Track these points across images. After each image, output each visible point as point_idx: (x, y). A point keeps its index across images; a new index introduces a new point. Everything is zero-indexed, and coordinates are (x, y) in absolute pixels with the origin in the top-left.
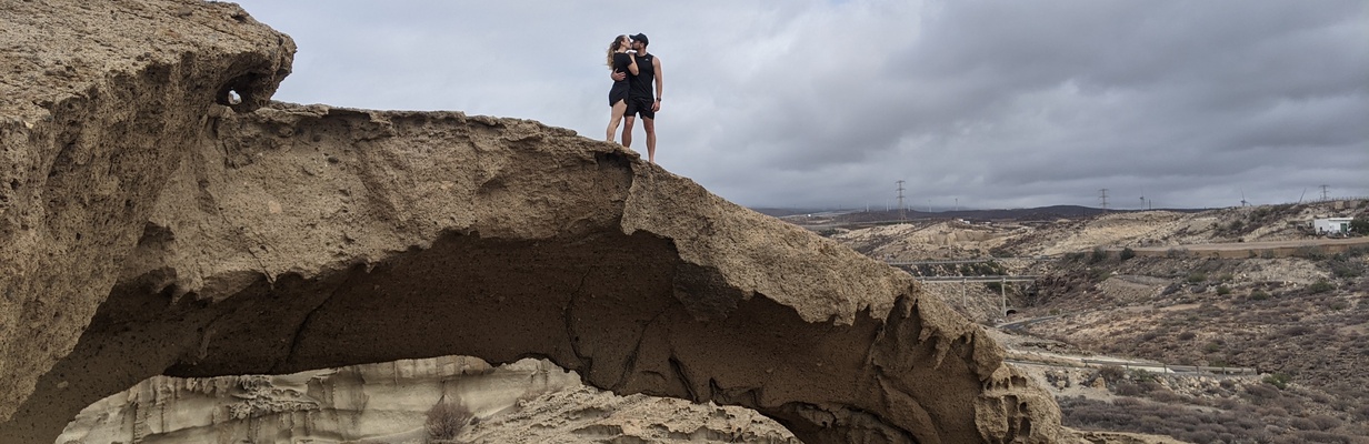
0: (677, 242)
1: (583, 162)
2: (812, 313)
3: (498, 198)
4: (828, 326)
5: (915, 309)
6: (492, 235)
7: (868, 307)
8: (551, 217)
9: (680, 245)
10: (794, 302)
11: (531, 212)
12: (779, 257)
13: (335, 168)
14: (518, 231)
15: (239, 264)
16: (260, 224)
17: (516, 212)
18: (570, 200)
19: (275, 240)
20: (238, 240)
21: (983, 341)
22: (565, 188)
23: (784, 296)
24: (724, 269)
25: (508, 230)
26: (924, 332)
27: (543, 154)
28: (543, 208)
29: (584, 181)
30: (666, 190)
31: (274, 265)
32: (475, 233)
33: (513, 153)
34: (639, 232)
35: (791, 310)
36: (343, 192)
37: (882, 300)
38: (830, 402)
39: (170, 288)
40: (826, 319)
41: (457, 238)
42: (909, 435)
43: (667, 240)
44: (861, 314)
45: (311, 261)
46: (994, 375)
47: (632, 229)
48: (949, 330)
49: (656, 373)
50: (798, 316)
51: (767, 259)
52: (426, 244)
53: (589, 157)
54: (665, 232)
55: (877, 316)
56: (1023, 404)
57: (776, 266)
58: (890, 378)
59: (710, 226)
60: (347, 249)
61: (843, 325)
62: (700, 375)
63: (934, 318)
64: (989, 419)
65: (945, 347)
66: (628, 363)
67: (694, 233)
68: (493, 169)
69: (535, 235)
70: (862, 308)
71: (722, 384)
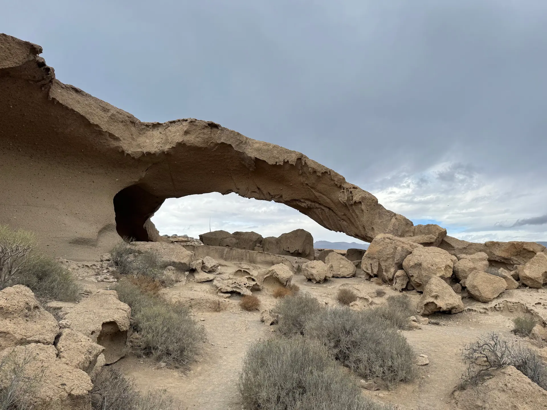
0: (232, 145)
1: (206, 127)
2: (271, 162)
3: (188, 136)
4: (275, 166)
5: (305, 163)
6: (189, 145)
7: (288, 161)
8: (203, 141)
9: (233, 146)
10: (265, 159)
11: (198, 139)
12: (261, 149)
13: (161, 134)
14: (197, 145)
15: (140, 150)
16: (144, 143)
17: (192, 139)
18: (206, 136)
19: (146, 146)
20: (139, 146)
21: (333, 173)
22: (204, 134)
23: (262, 158)
24: (247, 152)
25: (192, 143)
26: (310, 169)
27: (196, 125)
28: (200, 139)
29: (207, 131)
30: (227, 133)
31: (145, 150)
32: (184, 144)
33: (189, 125)
34: (222, 143)
35: (264, 161)
36: (162, 138)
37: (292, 159)
38: (303, 199)
39: (123, 152)
40: (275, 164)
41: (181, 145)
42: (329, 209)
43: (230, 145)
44: (286, 163)
45: (153, 150)
46: (345, 186)
47: (220, 142)
48: (319, 169)
49: (255, 192)
50: (267, 163)
51: (258, 150)
52: (174, 146)
53: (207, 125)
54: (229, 143)
55: (291, 163)
56: (351, 192)
57: (260, 151)
58: (312, 188)
59: (242, 142)
60: (161, 148)
61: (280, 165)
62: (265, 192)
63: (313, 165)
64: (342, 197)
65: (320, 174)
66: (248, 189)
67: (237, 143)
68: (185, 129)
69: (201, 146)
70: (286, 161)
71: (272, 194)
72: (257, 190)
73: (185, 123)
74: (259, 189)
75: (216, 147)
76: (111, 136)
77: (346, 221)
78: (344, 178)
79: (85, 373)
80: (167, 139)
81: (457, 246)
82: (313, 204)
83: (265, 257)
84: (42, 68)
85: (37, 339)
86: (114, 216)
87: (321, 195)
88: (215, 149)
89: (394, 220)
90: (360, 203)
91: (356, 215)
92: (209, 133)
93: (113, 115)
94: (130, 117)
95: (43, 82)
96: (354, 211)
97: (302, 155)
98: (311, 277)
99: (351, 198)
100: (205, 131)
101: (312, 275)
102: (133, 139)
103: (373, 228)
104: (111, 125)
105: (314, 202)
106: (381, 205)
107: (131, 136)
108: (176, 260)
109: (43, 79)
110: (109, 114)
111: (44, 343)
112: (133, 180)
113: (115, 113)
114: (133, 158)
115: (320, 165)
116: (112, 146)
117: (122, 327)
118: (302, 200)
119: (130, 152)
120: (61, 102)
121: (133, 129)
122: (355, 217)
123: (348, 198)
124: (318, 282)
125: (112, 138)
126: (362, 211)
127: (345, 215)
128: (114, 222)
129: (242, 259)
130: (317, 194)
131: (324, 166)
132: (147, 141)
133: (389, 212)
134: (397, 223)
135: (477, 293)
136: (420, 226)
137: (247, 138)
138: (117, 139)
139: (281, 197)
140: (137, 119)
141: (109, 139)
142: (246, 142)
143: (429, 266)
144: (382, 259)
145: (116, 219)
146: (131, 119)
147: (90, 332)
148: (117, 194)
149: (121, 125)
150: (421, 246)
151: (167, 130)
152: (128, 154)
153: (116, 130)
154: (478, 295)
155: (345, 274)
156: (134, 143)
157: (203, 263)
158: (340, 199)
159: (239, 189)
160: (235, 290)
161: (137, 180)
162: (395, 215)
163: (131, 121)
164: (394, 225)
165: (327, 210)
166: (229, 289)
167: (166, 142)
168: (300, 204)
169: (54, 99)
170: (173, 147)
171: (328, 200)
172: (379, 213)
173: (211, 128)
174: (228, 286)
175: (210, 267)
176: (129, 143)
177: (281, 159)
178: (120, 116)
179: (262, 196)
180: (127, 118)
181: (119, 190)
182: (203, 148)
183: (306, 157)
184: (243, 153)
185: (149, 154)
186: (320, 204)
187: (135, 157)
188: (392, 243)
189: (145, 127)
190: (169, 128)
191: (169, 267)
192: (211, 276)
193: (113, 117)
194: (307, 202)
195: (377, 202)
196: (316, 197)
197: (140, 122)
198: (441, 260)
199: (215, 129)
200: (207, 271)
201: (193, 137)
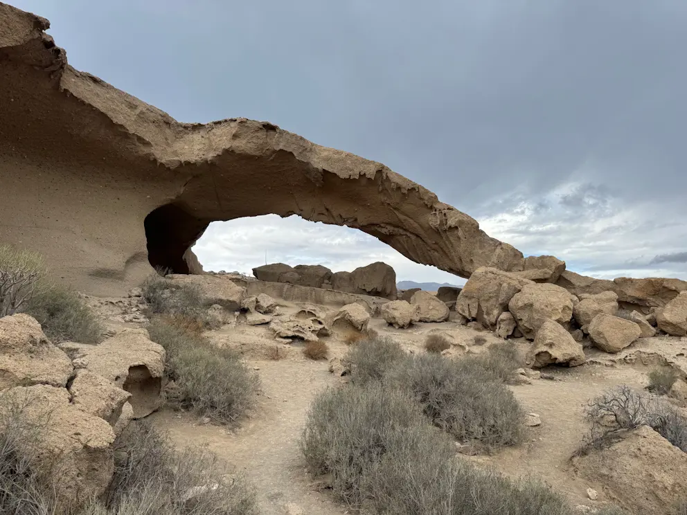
0: (294, 153)
1: (261, 129)
2: (343, 175)
3: (238, 141)
4: (349, 181)
5: (387, 177)
6: (239, 152)
7: (365, 174)
8: (256, 147)
9: (295, 155)
10: (335, 171)
11: (249, 145)
12: (331, 158)
13: (203, 139)
14: (249, 153)
15: (176, 158)
16: (181, 150)
17: (242, 145)
18: (260, 141)
19: (184, 154)
20: (175, 153)
21: (423, 190)
22: (258, 138)
23: (332, 169)
24: (312, 162)
25: (243, 150)
26: (393, 184)
27: (247, 126)
28: (253, 144)
29: (262, 134)
30: (288, 137)
31: (183, 159)
32: (233, 151)
33: (239, 126)
34: (281, 150)
35: (335, 174)
36: (204, 144)
37: (370, 172)
38: (383, 223)
39: (155, 160)
40: (348, 177)
41: (228, 152)
42: (417, 236)
43: (291, 153)
44: (362, 176)
45: (193, 158)
46: (436, 206)
47: (278, 149)
48: (404, 185)
49: (323, 214)
50: (338, 177)
51: (327, 159)
52: (220, 153)
53: (261, 126)
54: (289, 150)
55: (368, 176)
56: (445, 214)
57: (330, 161)
58: (395, 209)
59: (306, 149)
60: (203, 157)
61: (354, 179)
62: (335, 213)
63: (396, 180)
64: (433, 221)
65: (406, 192)
66: (313, 210)
67: (300, 151)
68: (234, 132)
69: (254, 154)
70: (362, 174)
71: (344, 217)
72: (325, 212)
73: (233, 124)
74: (327, 210)
75: (273, 156)
76: (140, 139)
77: (438, 252)
78: (436, 197)
79: (106, 422)
80: (210, 145)
81: (578, 283)
82: (396, 229)
83: (335, 296)
84: (51, 50)
85: (44, 379)
86: (145, 242)
87: (408, 219)
88: (271, 158)
89: (498, 250)
90: (456, 228)
91: (451, 243)
92: (265, 136)
93: (142, 113)
94: (165, 116)
95: (52, 68)
96: (447, 238)
97: (383, 167)
98: (393, 321)
99: (444, 222)
100: (259, 134)
101: (394, 318)
102: (168, 144)
103: (472, 260)
104: (139, 126)
105: (398, 227)
106: (482, 232)
107: (165, 140)
108: (223, 298)
109: (52, 64)
110: (137, 111)
111: (53, 385)
112: (168, 197)
113: (144, 110)
114: (169, 169)
115: (406, 179)
116: (140, 153)
117: (154, 372)
118: (382, 225)
119: (163, 161)
120: (74, 94)
121: (168, 131)
122: (450, 247)
123: (441, 221)
124: (402, 327)
125: (140, 143)
126: (459, 238)
127: (436, 243)
128: (145, 250)
129: (307, 299)
130: (402, 217)
131: (411, 181)
132: (186, 147)
133: (492, 239)
134: (503, 254)
135: (602, 342)
136: (531, 258)
137: (312, 145)
138: (147, 144)
139: (356, 220)
140: (173, 119)
141: (137, 144)
142: (311, 149)
143: (543, 307)
144: (482, 298)
145: (149, 246)
146: (165, 119)
147: (114, 378)
148: (149, 215)
149: (152, 127)
150: (533, 282)
151: (211, 133)
152: (161, 164)
153: (147, 132)
154: (604, 343)
155: (436, 318)
156: (169, 150)
157: (257, 302)
158: (430, 223)
159: (302, 210)
160: (297, 334)
161: (173, 198)
162: (500, 243)
163: (165, 122)
164: (499, 257)
165: (413, 237)
166: (290, 334)
167: (210, 148)
168: (379, 229)
169: (66, 90)
170: (218, 155)
171: (416, 225)
172: (480, 241)
173: (267, 131)
174: (288, 330)
175: (266, 306)
176: (163, 150)
177: (357, 171)
178: (152, 114)
179: (332, 220)
180: (160, 117)
181: (152, 210)
182: (255, 156)
183: (388, 169)
184: (308, 163)
185: (188, 163)
186: (405, 230)
187: (171, 168)
188: (495, 279)
189: (182, 129)
190: (213, 131)
191: (214, 306)
192: (267, 318)
193: (142, 116)
194: (388, 227)
195: (478, 227)
196: (400, 220)
197: (176, 123)
198: (558, 300)
199: (272, 132)
200: (262, 311)
201: (244, 142)
